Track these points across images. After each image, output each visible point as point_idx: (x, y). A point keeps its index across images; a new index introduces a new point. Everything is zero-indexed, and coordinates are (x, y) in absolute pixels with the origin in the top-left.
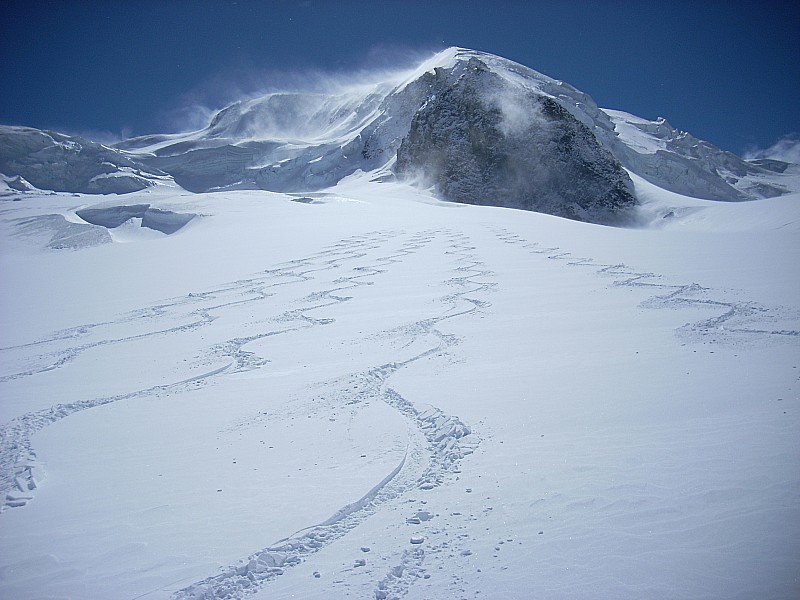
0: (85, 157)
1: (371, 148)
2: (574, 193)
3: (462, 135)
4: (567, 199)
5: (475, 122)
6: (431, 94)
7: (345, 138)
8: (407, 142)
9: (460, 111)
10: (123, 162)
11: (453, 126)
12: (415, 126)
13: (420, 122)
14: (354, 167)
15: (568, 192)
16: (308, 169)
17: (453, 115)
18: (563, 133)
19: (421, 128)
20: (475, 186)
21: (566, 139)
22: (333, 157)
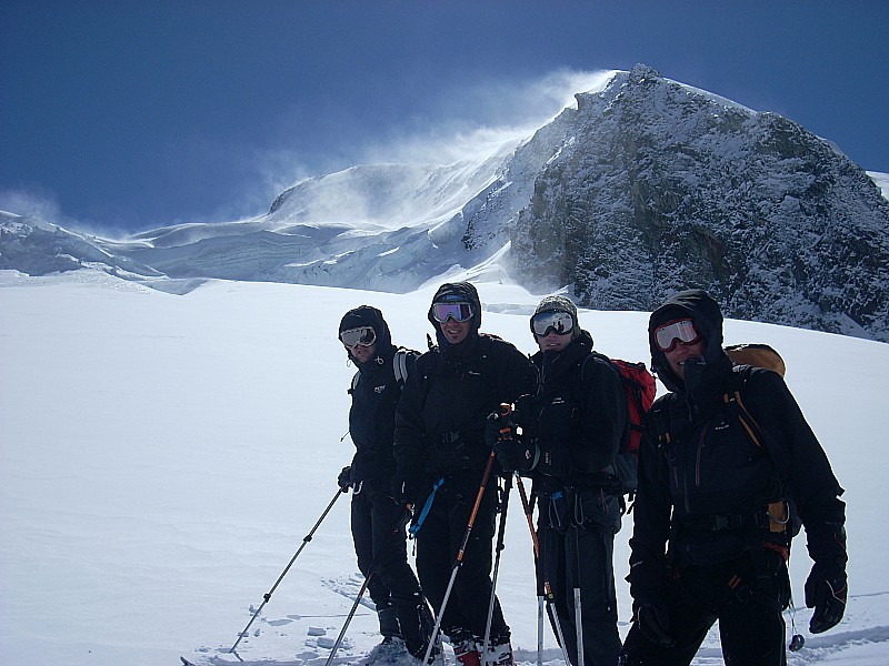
0: (33, 246)
1: (477, 232)
2: (838, 293)
3: (617, 196)
4: (825, 306)
5: (640, 170)
6: (569, 135)
7: (440, 219)
8: (528, 216)
9: (613, 155)
10: (93, 255)
11: (601, 182)
12: (540, 189)
13: (549, 181)
14: (449, 261)
15: (827, 291)
16: (377, 266)
17: (603, 162)
18: (810, 179)
19: (549, 191)
20: (641, 287)
21: (815, 190)
22: (418, 246)
